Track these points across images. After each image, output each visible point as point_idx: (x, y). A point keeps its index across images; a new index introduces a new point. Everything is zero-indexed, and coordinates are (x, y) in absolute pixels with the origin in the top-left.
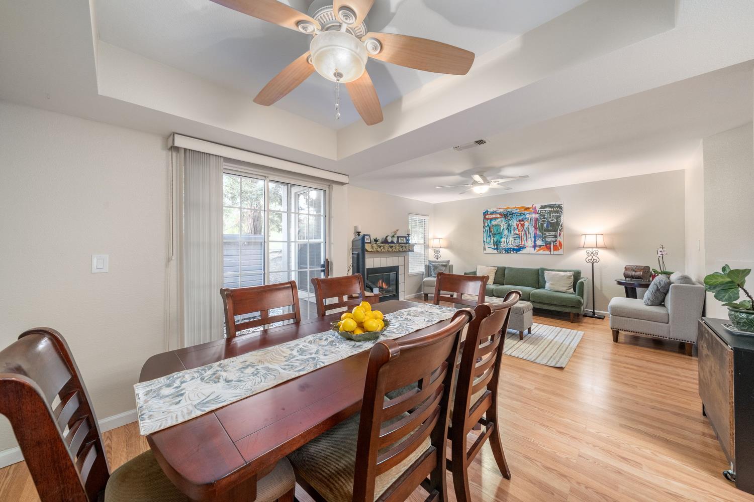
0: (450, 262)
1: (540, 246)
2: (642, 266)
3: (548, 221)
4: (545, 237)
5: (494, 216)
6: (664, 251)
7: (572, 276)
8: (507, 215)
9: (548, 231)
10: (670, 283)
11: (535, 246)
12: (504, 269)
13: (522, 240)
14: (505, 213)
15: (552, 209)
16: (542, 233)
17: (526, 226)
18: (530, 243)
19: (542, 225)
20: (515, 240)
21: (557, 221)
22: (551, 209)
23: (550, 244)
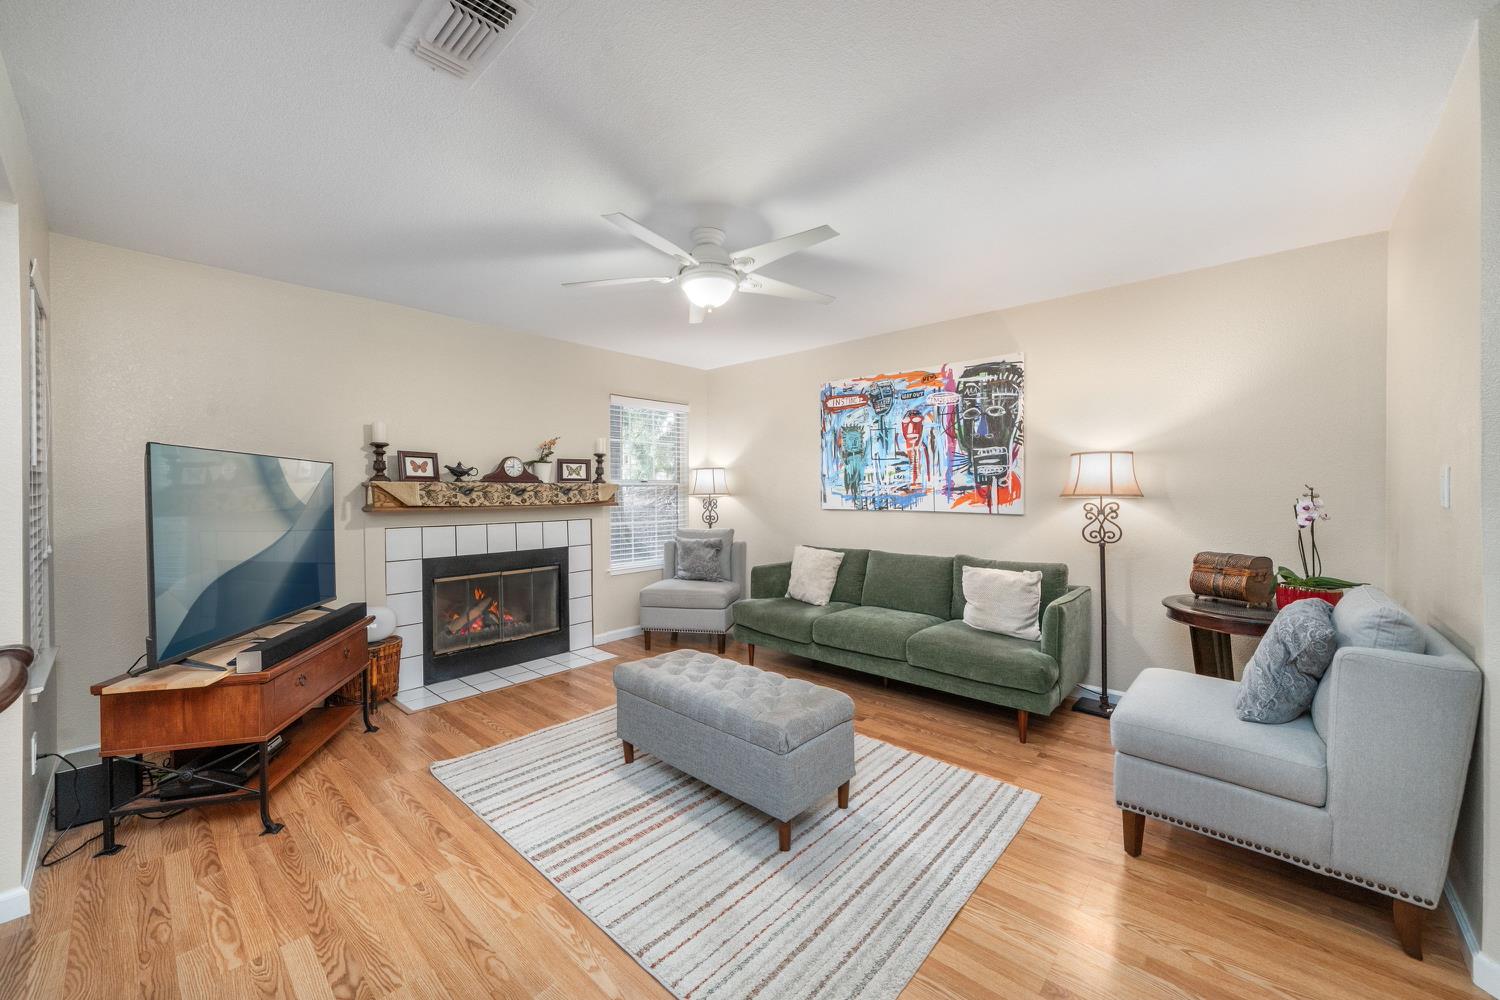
0: (735, 536)
1: (963, 489)
2: (1247, 557)
3: (984, 414)
4: (976, 463)
5: (846, 402)
6: (1316, 507)
7: (1036, 584)
8: (878, 399)
9: (983, 442)
10: (1334, 643)
11: (949, 490)
12: (865, 555)
13: (915, 472)
14: (874, 393)
15: (996, 377)
16: (969, 451)
17: (926, 431)
18: (937, 482)
19: (968, 425)
20: (898, 470)
21: (1009, 413)
22: (991, 377)
23: (989, 482)
